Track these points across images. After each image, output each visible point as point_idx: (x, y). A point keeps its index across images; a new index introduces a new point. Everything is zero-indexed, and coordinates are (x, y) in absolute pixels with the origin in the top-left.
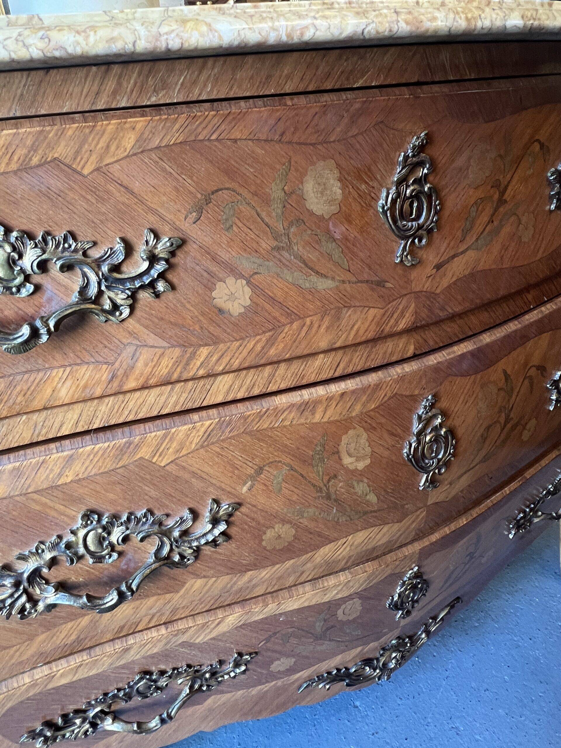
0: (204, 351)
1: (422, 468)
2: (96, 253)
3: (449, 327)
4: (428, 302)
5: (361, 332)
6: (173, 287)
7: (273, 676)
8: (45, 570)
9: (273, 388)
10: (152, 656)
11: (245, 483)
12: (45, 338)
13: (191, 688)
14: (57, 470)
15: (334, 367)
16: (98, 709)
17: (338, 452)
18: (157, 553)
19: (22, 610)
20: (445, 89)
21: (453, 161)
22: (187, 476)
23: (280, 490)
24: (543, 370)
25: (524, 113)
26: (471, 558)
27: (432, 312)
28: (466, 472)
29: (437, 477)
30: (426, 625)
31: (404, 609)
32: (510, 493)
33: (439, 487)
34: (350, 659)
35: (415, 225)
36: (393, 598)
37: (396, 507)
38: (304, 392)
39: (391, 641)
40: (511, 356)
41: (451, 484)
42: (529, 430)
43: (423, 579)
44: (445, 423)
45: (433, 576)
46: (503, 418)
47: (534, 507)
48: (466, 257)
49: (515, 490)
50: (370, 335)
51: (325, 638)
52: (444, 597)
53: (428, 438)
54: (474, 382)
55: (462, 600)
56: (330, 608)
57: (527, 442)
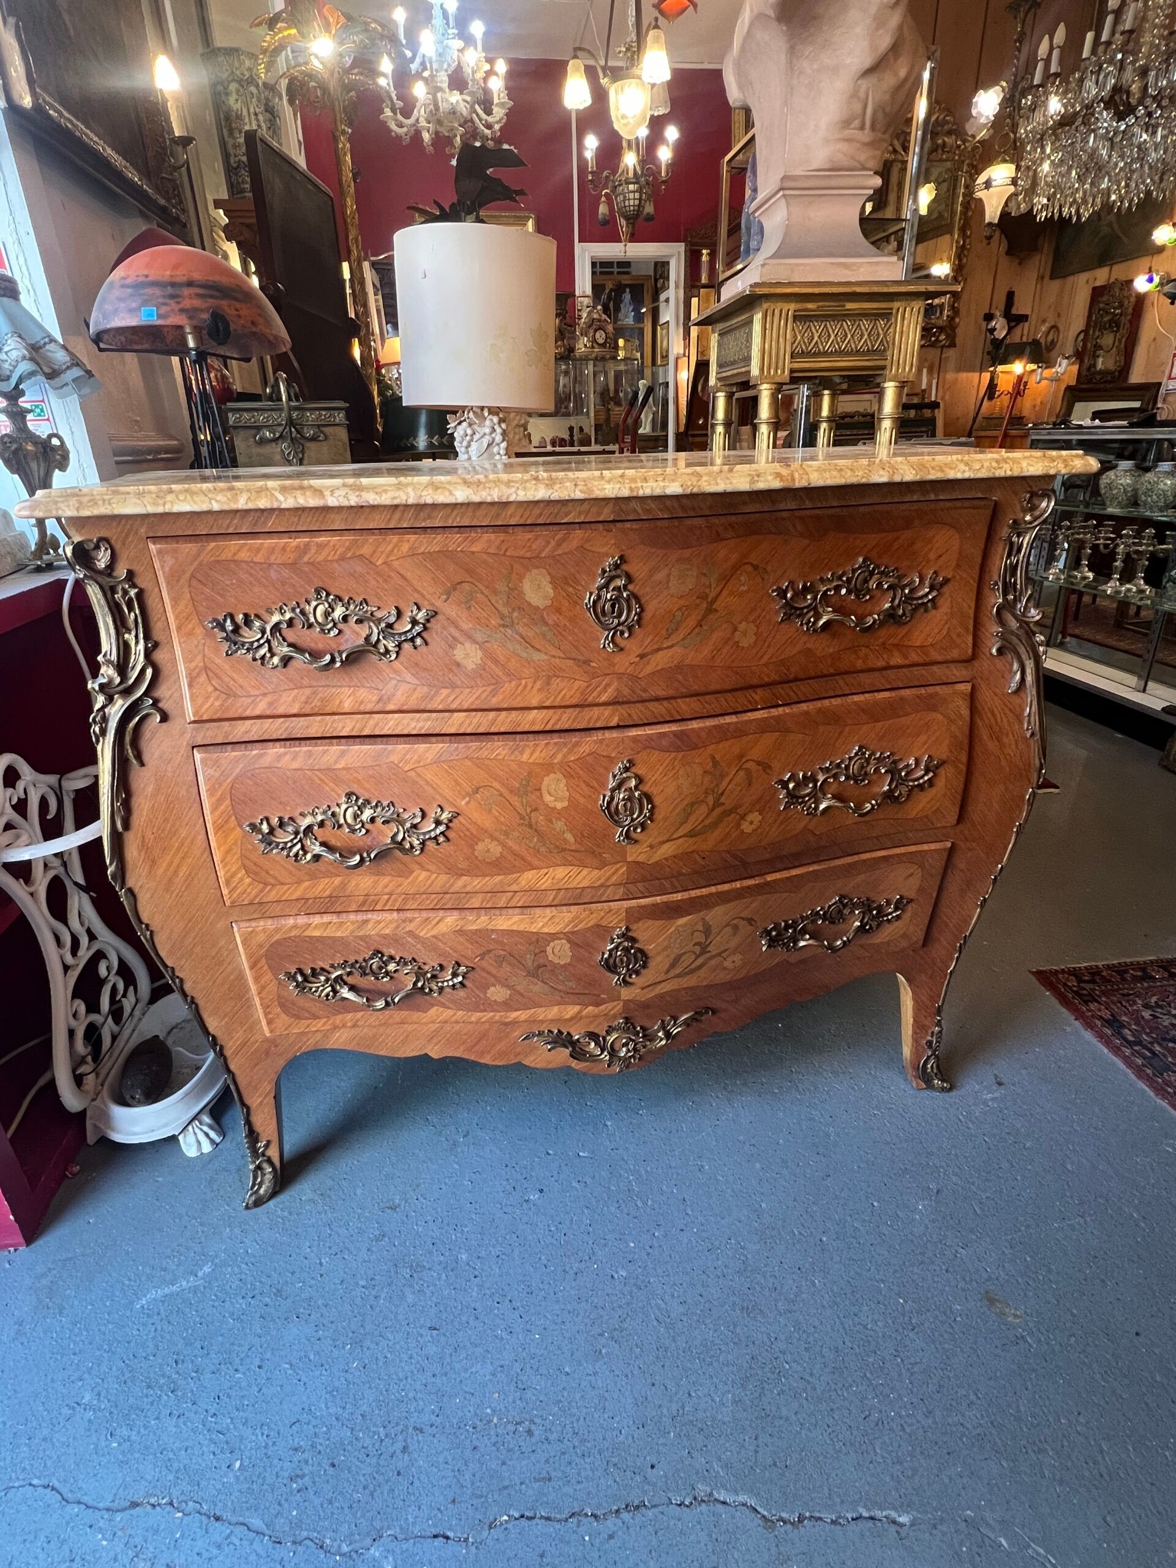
0: (445, 692)
1: (616, 821)
2: (379, 615)
3: (658, 709)
4: (630, 684)
5: (568, 697)
6: (427, 644)
7: (491, 1006)
8: (316, 828)
9: (493, 730)
10: (385, 937)
11: (464, 798)
12: (338, 664)
13: (415, 984)
14: (334, 758)
15: (546, 722)
16: (339, 973)
17: (540, 790)
18: (393, 838)
19: (297, 855)
20: (636, 526)
21: (651, 576)
22: (422, 783)
23: (490, 811)
24: (766, 767)
25: (725, 543)
26: (704, 951)
27: (634, 692)
28: (668, 841)
29: (633, 835)
30: (663, 1021)
31: (619, 974)
32: (742, 888)
33: (637, 846)
34: (568, 1017)
35: (616, 621)
36: (603, 954)
37: (593, 852)
38: (518, 737)
39: (615, 1017)
40: (721, 745)
41: (651, 846)
42: (751, 823)
43: (636, 945)
44: (641, 787)
45: (650, 948)
46: (710, 800)
47: (794, 925)
48: (670, 652)
49: (748, 887)
50: (574, 701)
51: (537, 977)
52: (676, 987)
53: (622, 796)
54: (675, 759)
55: (713, 1013)
56: (538, 940)
57: (750, 834)
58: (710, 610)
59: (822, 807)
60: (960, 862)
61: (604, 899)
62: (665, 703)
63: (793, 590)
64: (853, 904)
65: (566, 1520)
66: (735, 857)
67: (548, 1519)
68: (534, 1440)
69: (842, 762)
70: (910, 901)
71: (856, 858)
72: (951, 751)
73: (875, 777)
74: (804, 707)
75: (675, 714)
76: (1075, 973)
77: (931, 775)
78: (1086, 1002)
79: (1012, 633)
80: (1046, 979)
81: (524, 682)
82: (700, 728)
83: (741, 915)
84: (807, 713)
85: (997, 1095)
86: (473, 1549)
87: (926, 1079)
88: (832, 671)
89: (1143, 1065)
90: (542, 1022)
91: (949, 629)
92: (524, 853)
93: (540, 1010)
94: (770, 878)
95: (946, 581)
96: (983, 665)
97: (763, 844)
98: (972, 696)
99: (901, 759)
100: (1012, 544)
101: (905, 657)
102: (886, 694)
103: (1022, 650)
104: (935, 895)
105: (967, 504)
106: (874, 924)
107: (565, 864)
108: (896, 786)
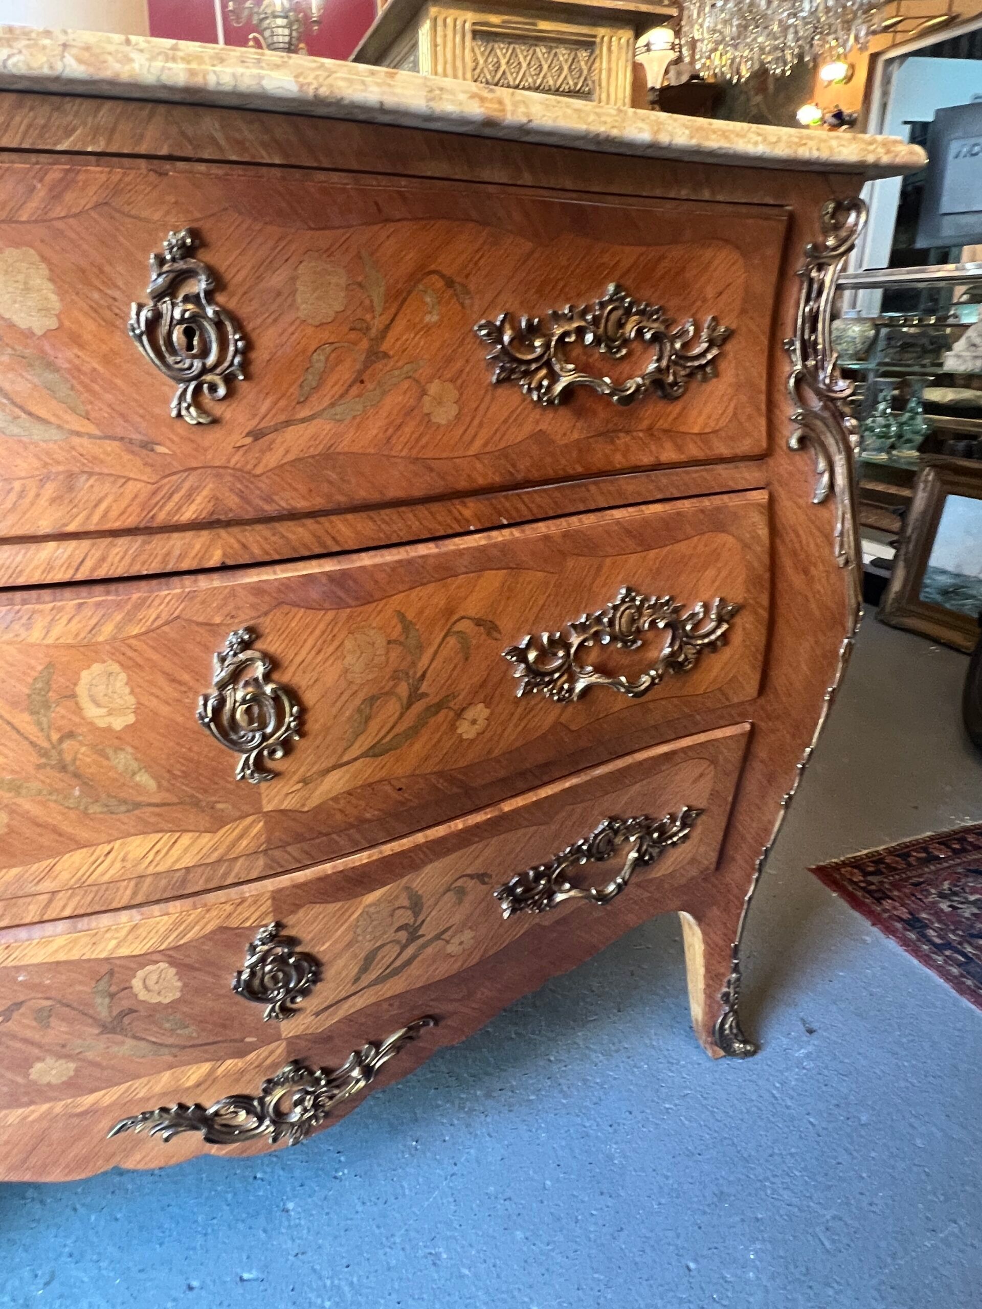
1: (234, 743)
3: (294, 533)
4: (239, 486)
5: (114, 514)
7: (41, 1093)
15: (75, 564)
17: (74, 696)
21: (260, 278)
24: (488, 626)
25: (391, 227)
26: (413, 936)
27: (249, 502)
28: (335, 767)
29: (270, 764)
30: (358, 1053)
31: (272, 1001)
32: (466, 830)
33: (278, 784)
34: (190, 1083)
35: (197, 364)
36: (240, 973)
37: (196, 804)
38: (18, 595)
39: (275, 1066)
40: (414, 594)
41: (305, 781)
42: (474, 722)
43: (298, 949)
44: (275, 676)
45: (321, 950)
46: (403, 689)
47: (547, 874)
48: (312, 428)
49: (477, 826)
50: (130, 521)
51: (123, 1031)
52: (373, 1000)
53: (240, 695)
54: (334, 622)
55: (436, 1024)
56: (111, 973)
57: (472, 741)
58: (375, 355)
59: (580, 686)
60: (762, 751)
61: (228, 882)
62: (309, 522)
63: (513, 328)
64: (627, 828)
66: (452, 780)
69: (604, 614)
70: (701, 812)
71: (628, 760)
72: (748, 591)
73: (650, 635)
74: (542, 528)
75: (330, 542)
76: (856, 864)
77: (725, 627)
78: (879, 901)
79: (816, 416)
80: (828, 875)
81: (17, 485)
82: (375, 566)
83: (469, 872)
84: (546, 538)
85: (810, 1048)
87: (723, 1042)
88: (579, 469)
89: (962, 976)
90: (147, 1099)
91: (736, 408)
92: (55, 819)
93: (137, 1083)
94: (507, 806)
95: (729, 335)
96: (781, 464)
97: (496, 753)
98: (771, 509)
99: (684, 606)
100: (811, 281)
101: (679, 448)
102: (657, 508)
103: (830, 441)
104: (730, 799)
105: (755, 210)
106: (655, 851)
107: (146, 828)
108: (681, 648)
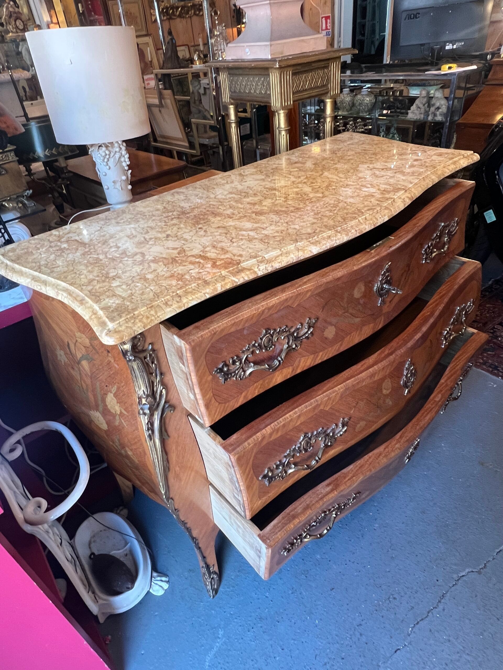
27: (389, 319)
65: (428, 616)
67: (422, 619)
68: (398, 600)
86: (410, 645)
